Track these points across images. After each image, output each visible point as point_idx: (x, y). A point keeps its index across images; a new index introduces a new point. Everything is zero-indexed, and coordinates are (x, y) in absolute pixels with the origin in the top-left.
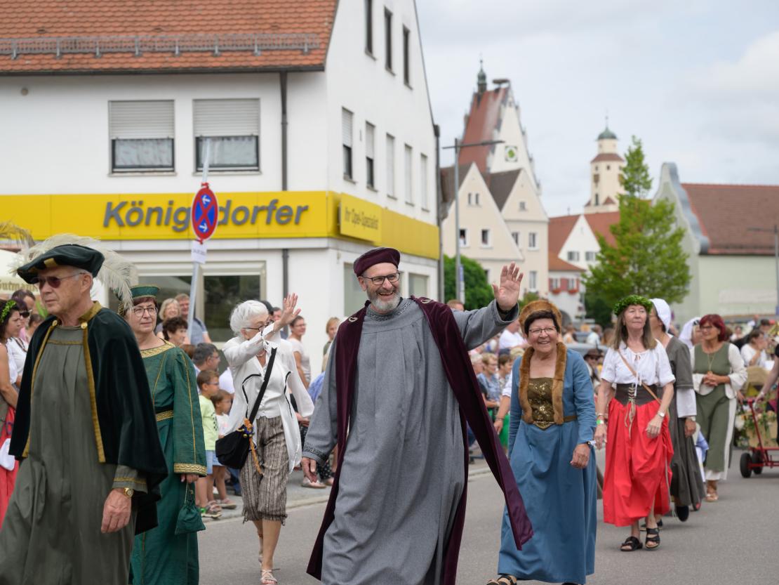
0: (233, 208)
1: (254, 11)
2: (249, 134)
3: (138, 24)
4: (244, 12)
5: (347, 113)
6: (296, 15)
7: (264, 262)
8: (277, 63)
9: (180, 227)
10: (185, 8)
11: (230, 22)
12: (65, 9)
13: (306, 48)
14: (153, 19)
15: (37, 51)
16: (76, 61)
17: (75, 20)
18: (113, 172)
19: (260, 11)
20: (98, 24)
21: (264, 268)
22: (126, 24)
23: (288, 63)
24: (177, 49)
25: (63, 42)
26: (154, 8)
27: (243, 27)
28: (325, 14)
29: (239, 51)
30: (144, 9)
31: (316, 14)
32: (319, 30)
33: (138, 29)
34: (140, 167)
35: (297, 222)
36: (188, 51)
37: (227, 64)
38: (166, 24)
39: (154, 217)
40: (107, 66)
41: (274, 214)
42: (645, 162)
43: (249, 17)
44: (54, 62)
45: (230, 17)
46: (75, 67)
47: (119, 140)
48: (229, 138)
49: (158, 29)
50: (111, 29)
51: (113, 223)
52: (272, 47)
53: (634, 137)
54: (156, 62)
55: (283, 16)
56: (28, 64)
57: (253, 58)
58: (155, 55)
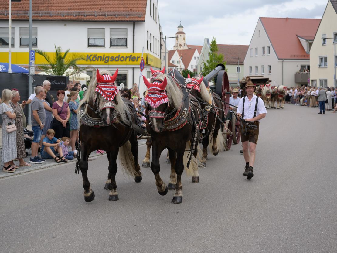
1: (125, 5)
2: (124, 38)
4: (123, 5)
5: (148, 32)
6: (136, 7)
7: (128, 71)
8: (132, 20)
9: (106, 61)
12: (75, 3)
13: (140, 15)
14: (99, 7)
15: (69, 15)
16: (79, 18)
17: (78, 6)
18: (88, 47)
19: (127, 5)
20: (84, 8)
21: (128, 72)
22: (91, 8)
23: (135, 20)
24: (106, 15)
25: (76, 12)
26: (99, 4)
28: (144, 7)
29: (122, 16)
30: (96, 3)
31: (142, 7)
32: (143, 11)
33: (95, 9)
34: (95, 45)
35: (137, 61)
36: (109, 16)
37: (120, 20)
38: (102, 8)
39: (100, 59)
40: (88, 19)
41: (131, 58)
43: (124, 7)
44: (74, 17)
45: (119, 7)
46: (79, 19)
47: (90, 38)
48: (119, 38)
49: (100, 9)
50: (88, 9)
52: (131, 15)
53: (214, 37)
54: (101, 18)
55: (133, 7)
56: (67, 18)
57: (126, 18)
58: (100, 16)
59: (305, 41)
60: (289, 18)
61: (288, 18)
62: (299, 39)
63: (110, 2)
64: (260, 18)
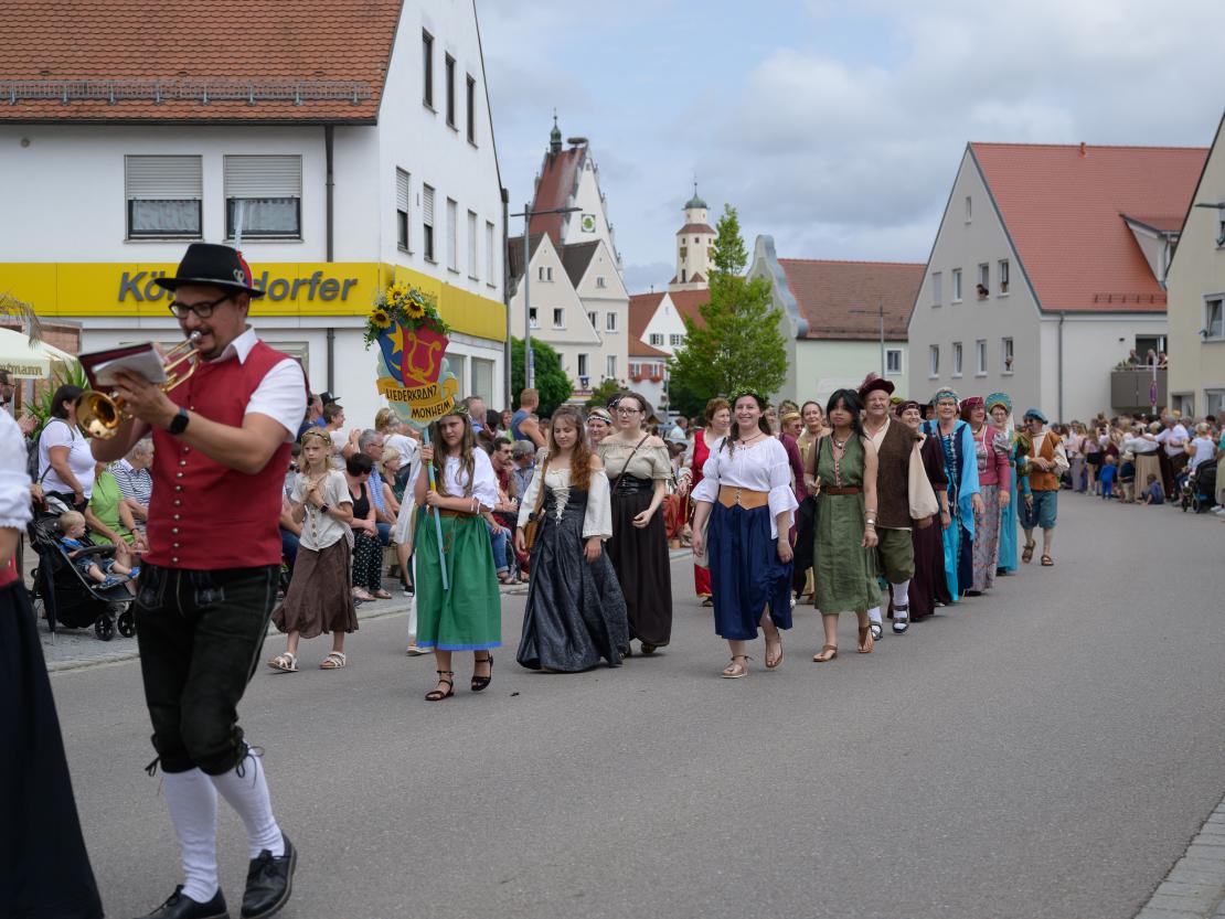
0: (270, 280)
1: (295, 55)
2: (289, 196)
3: (159, 66)
4: (285, 54)
5: (403, 173)
6: (344, 60)
7: (307, 343)
8: (322, 115)
10: (213, 49)
11: (267, 67)
12: (73, 47)
13: (355, 97)
14: (177, 61)
15: (40, 96)
16: (86, 108)
17: (85, 60)
18: (130, 238)
19: (301, 55)
20: (112, 66)
21: (307, 349)
22: (144, 67)
23: (335, 115)
24: (205, 96)
25: (71, 86)
26: (179, 49)
27: (282, 73)
28: (379, 59)
29: (277, 99)
30: (167, 49)
31: (368, 60)
32: (371, 78)
33: (160, 72)
34: (162, 232)
35: (344, 298)
36: (219, 99)
37: (265, 115)
38: (192, 67)
40: (122, 115)
41: (318, 288)
42: (738, 235)
43: (289, 60)
44: (59, 108)
45: (267, 60)
46: (85, 115)
47: (137, 201)
48: (265, 200)
49: (182, 73)
50: (129, 72)
51: (129, 297)
52: (316, 97)
53: (727, 206)
54: (179, 111)
55: (328, 60)
56: (30, 110)
57: (294, 109)
58: (179, 103)
59: (1154, 236)
60: (1090, 147)
61: (1088, 143)
62: (1130, 231)
63: (228, 43)
64: (971, 148)
